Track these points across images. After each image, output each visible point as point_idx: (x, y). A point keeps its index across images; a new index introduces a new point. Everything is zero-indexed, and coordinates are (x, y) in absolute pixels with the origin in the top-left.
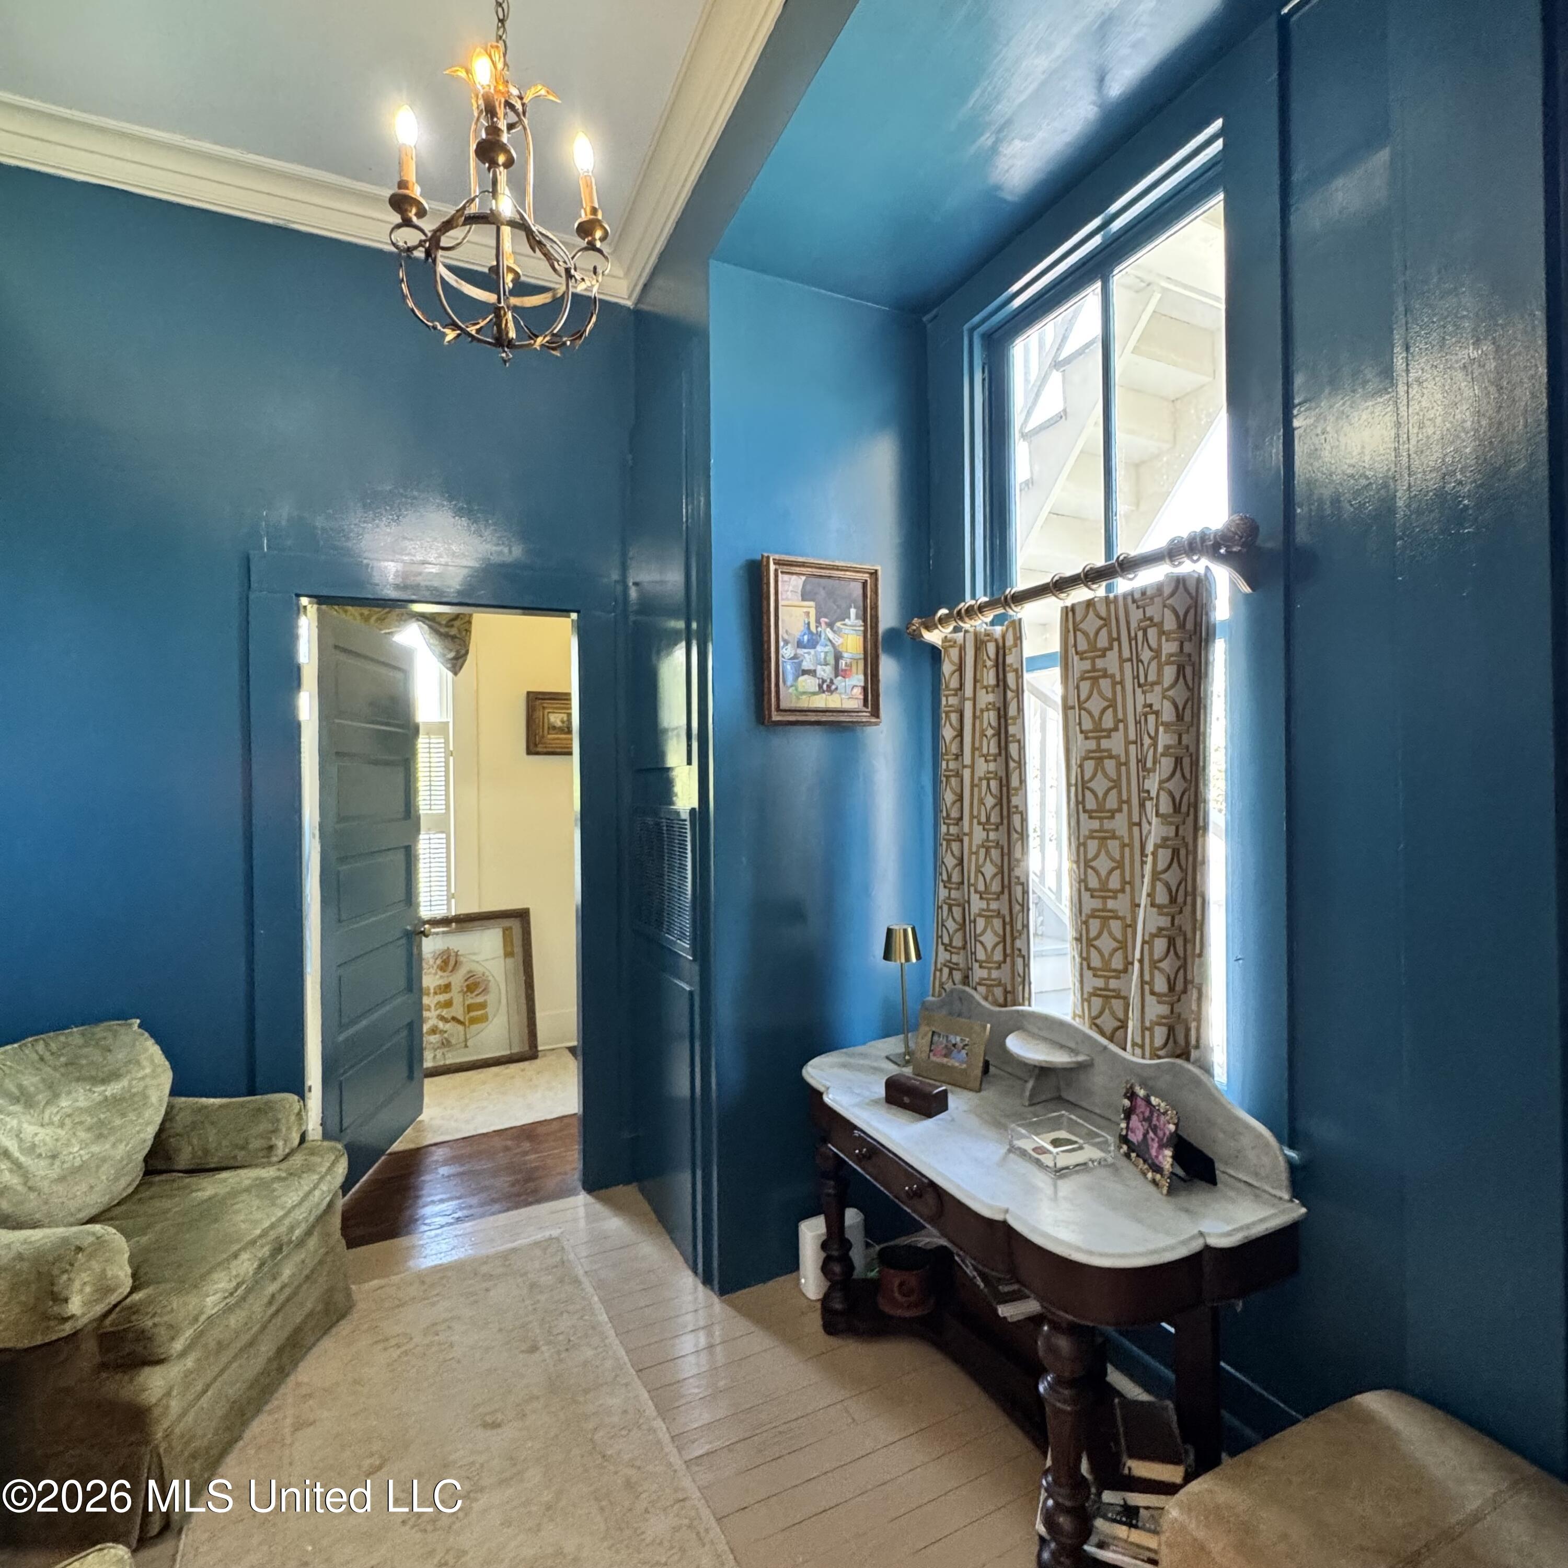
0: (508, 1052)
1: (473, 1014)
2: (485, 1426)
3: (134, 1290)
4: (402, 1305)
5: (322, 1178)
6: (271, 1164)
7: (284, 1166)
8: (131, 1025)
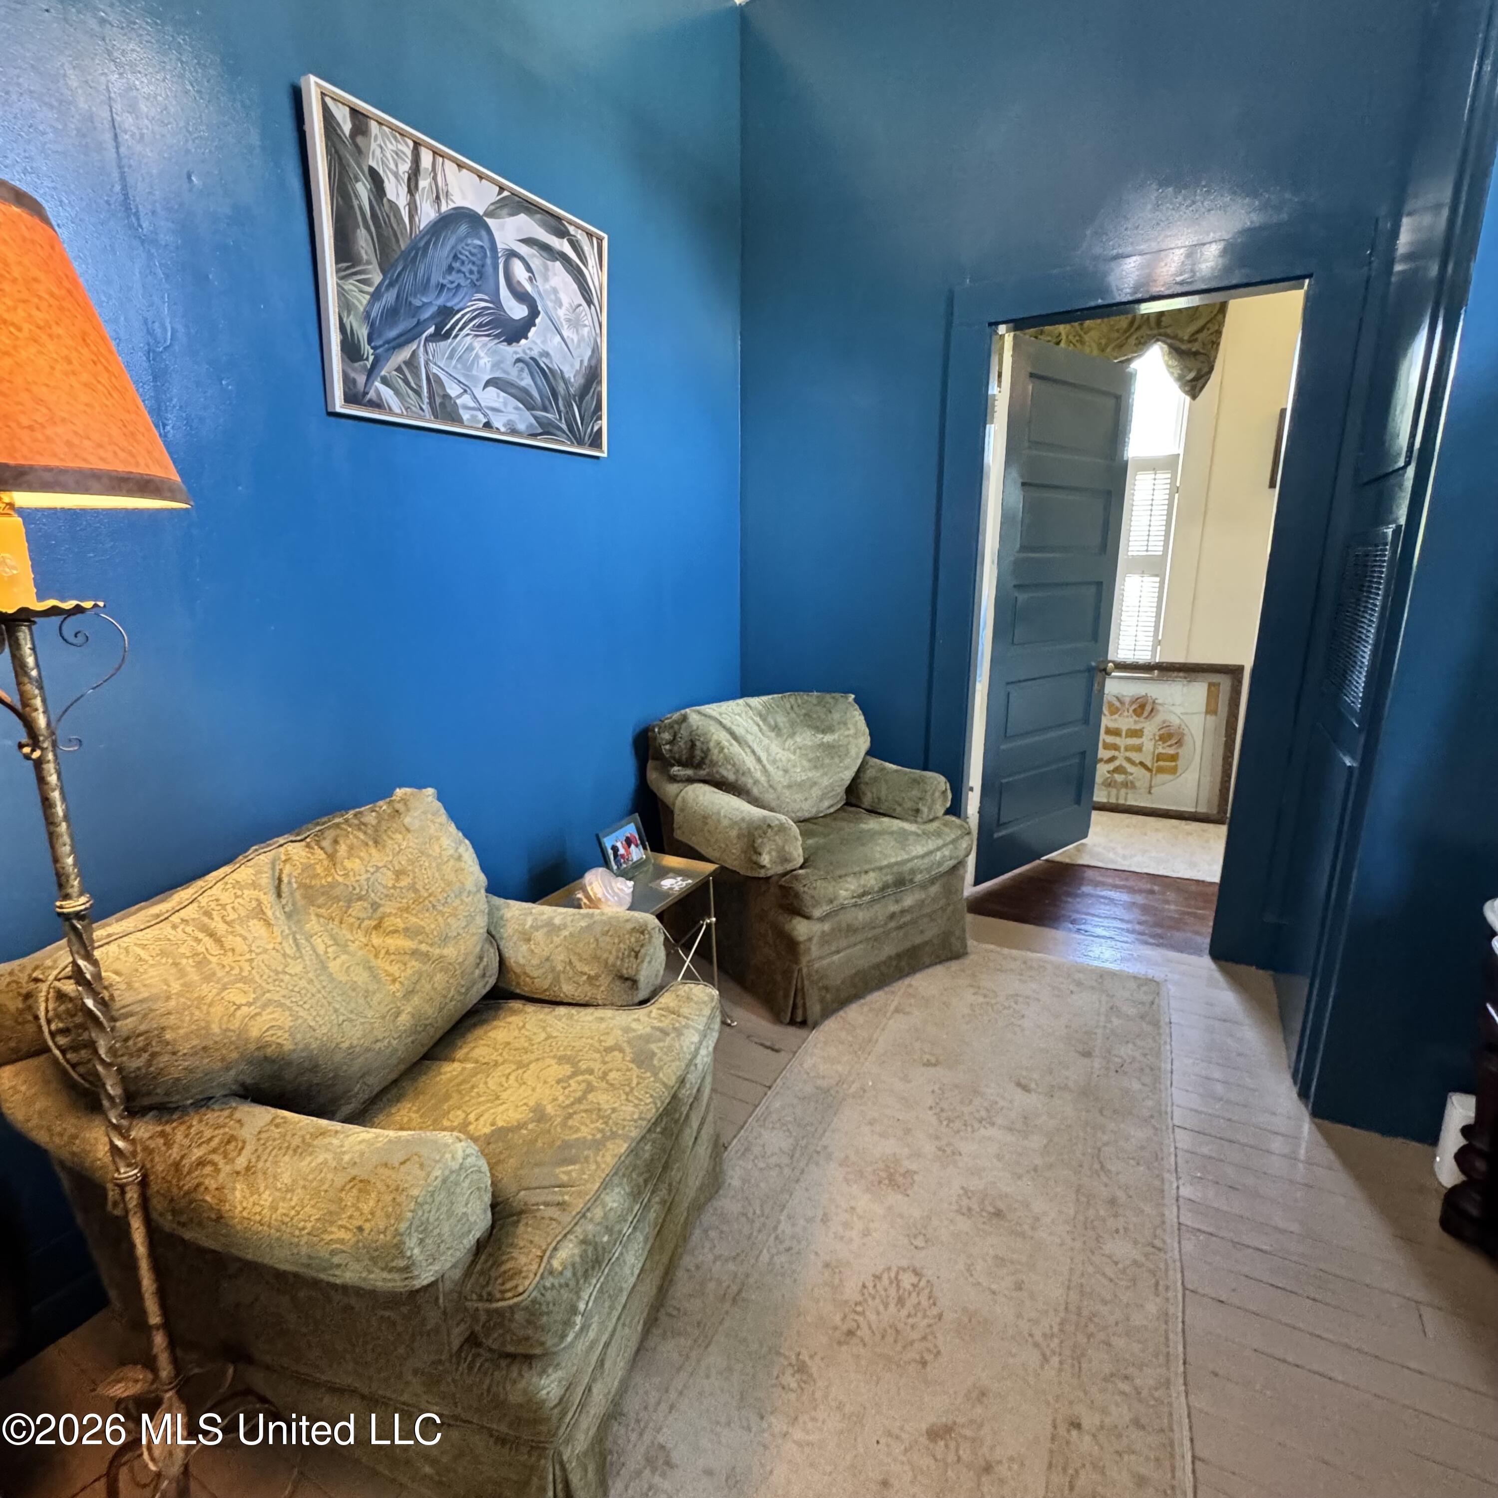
0: (1193, 810)
1: (1161, 763)
2: (1019, 1084)
3: (801, 867)
4: (1001, 971)
5: (944, 845)
6: (916, 822)
7: (923, 827)
8: (847, 698)
